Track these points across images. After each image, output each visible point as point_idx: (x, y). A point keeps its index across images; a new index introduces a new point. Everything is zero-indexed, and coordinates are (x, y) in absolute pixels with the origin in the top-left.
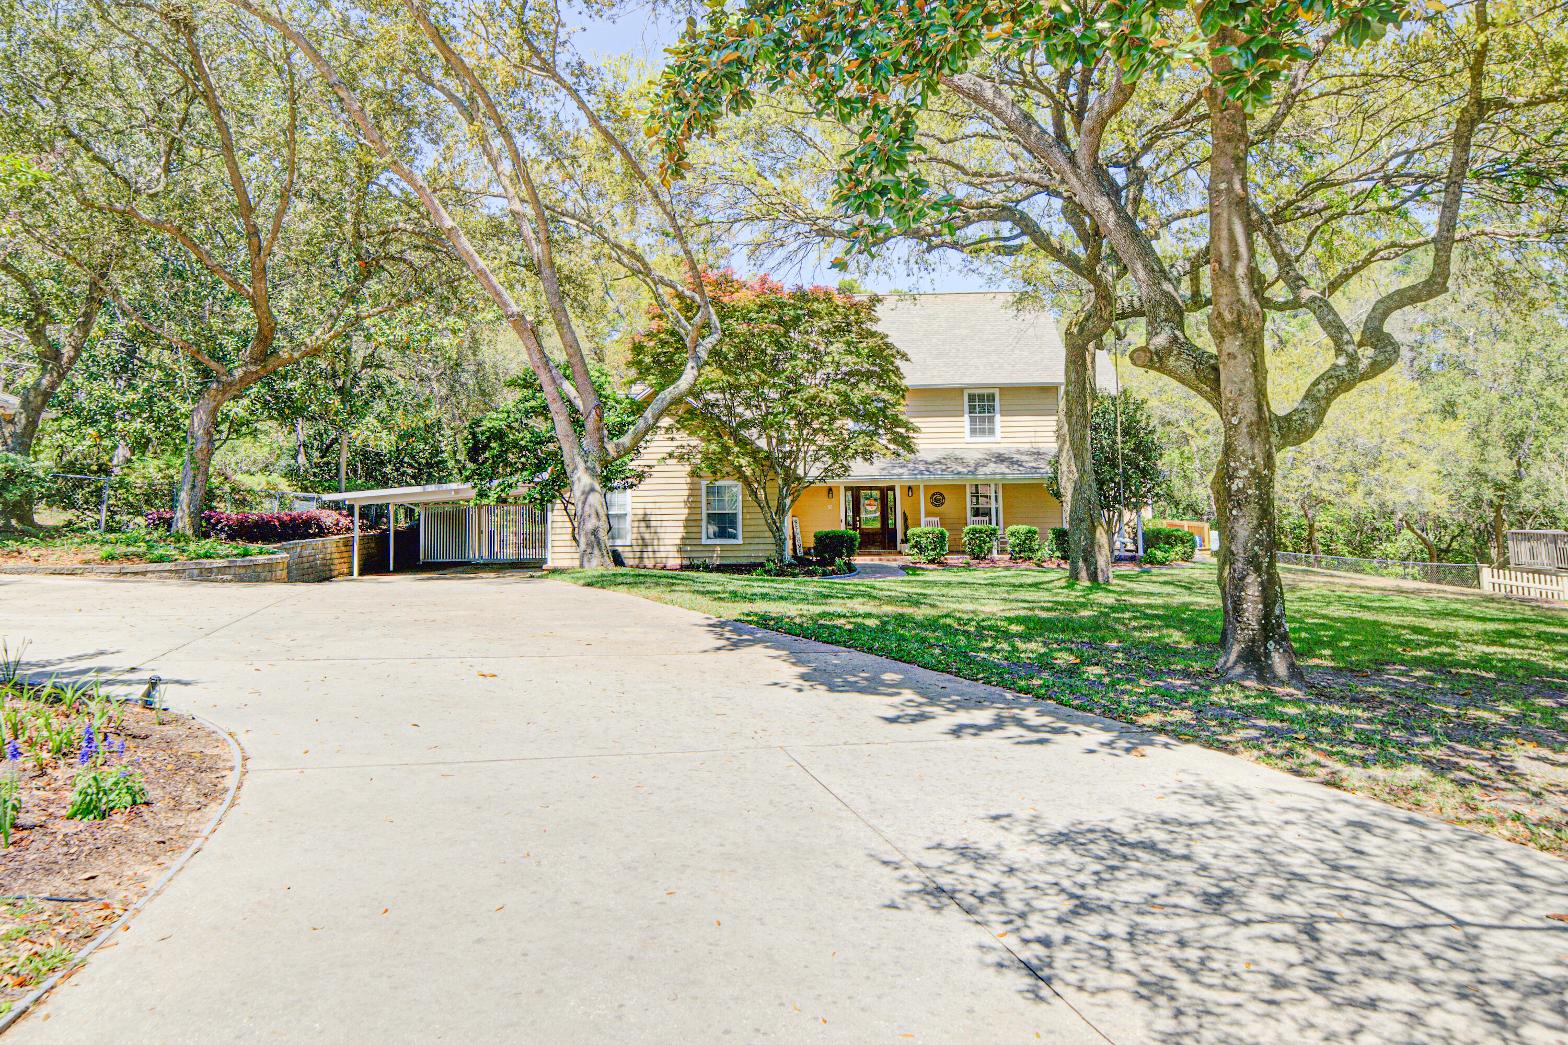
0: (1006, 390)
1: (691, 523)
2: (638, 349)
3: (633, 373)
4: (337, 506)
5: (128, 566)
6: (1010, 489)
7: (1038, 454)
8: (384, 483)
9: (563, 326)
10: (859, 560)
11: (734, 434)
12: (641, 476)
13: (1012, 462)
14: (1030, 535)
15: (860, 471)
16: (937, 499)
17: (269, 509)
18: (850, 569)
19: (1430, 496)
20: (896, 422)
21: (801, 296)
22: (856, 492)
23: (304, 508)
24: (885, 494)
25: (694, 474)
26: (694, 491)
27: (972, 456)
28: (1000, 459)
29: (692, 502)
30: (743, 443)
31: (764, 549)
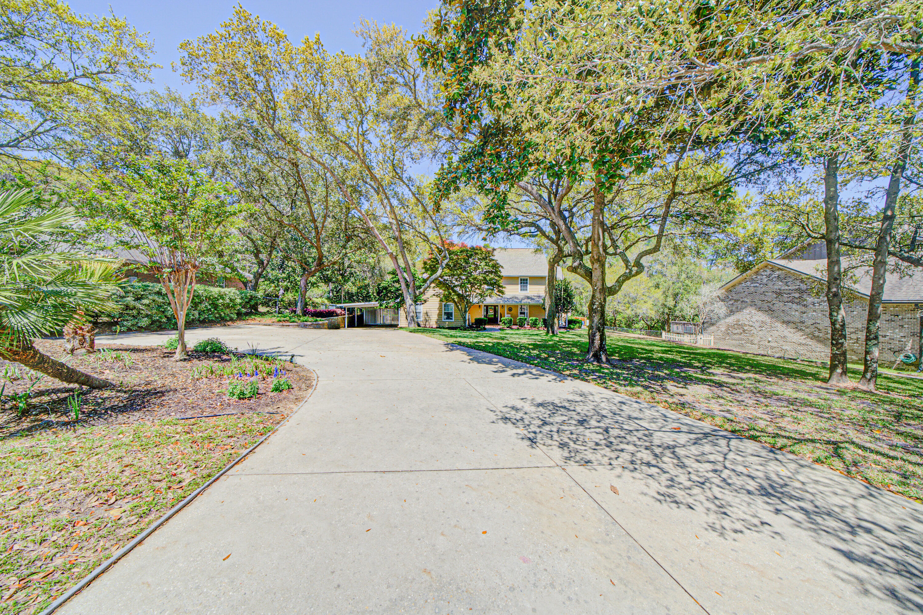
0: (531, 278)
1: (440, 315)
2: (425, 263)
3: (424, 270)
4: (341, 308)
5: (285, 324)
6: (531, 306)
7: (539, 297)
8: (354, 301)
9: (404, 256)
10: (487, 327)
11: (452, 289)
12: (425, 301)
13: (532, 299)
14: (536, 320)
15: (489, 301)
16: (510, 309)
17: (322, 308)
18: (485, 329)
19: (650, 311)
20: (499, 286)
21: (473, 248)
22: (487, 307)
23: (332, 308)
24: (495, 307)
25: (441, 301)
26: (440, 305)
27: (520, 297)
28: (528, 298)
29: (440, 309)
30: (454, 291)
31: (460, 323)
